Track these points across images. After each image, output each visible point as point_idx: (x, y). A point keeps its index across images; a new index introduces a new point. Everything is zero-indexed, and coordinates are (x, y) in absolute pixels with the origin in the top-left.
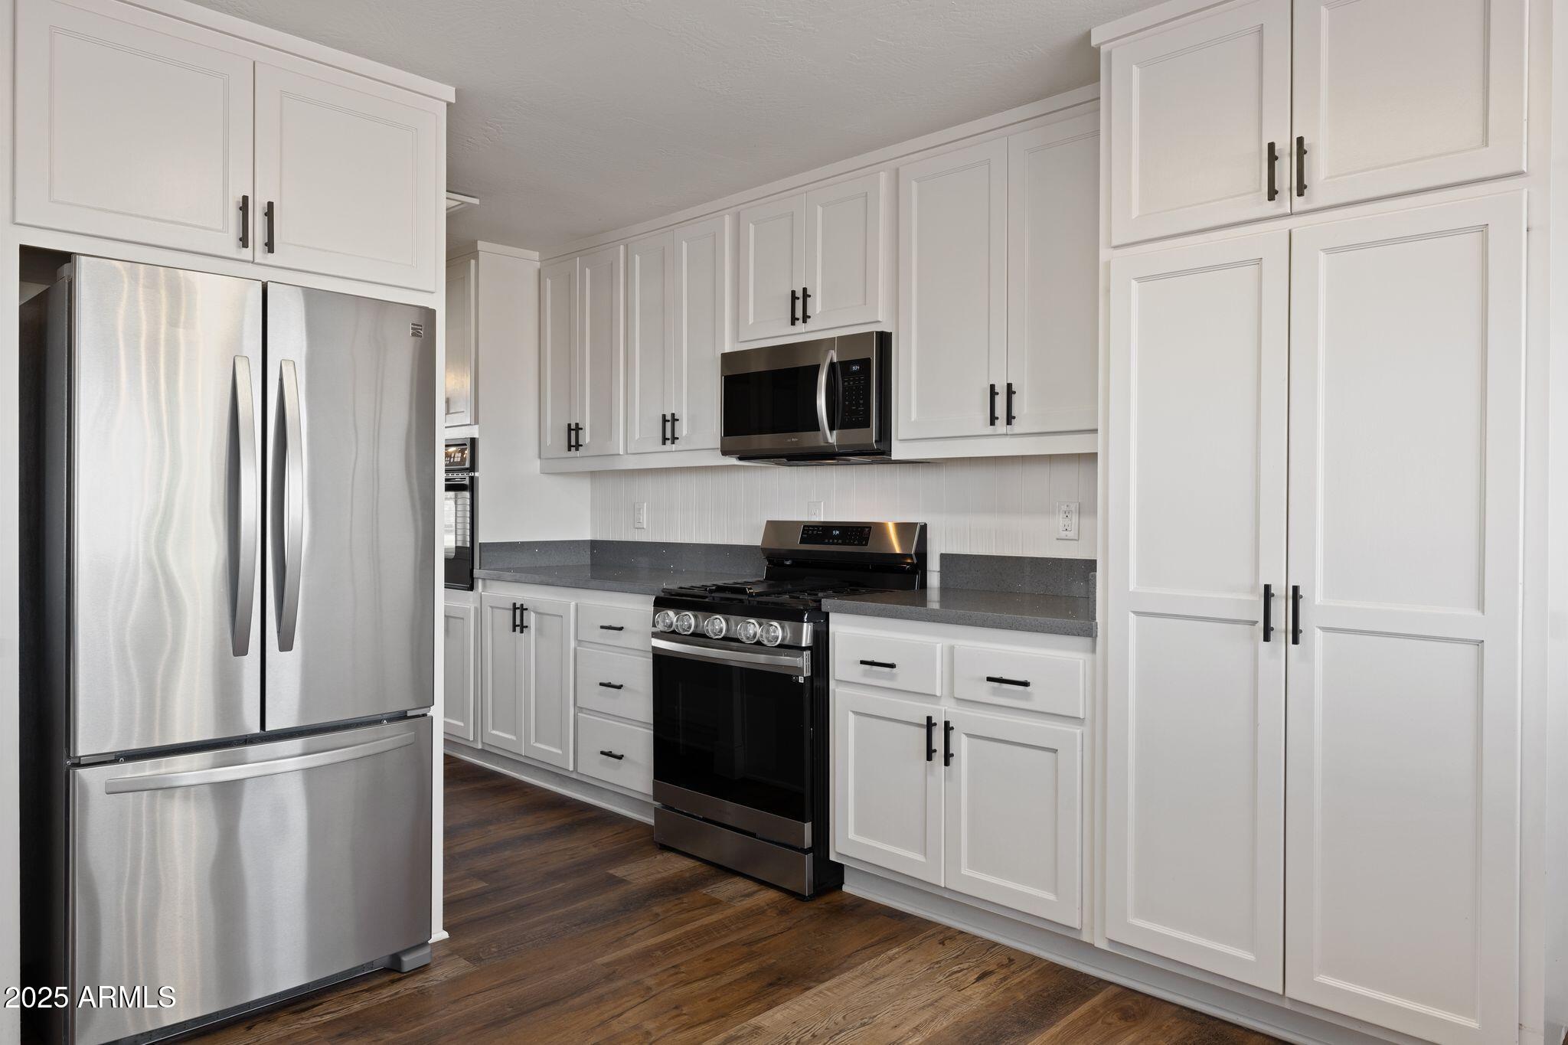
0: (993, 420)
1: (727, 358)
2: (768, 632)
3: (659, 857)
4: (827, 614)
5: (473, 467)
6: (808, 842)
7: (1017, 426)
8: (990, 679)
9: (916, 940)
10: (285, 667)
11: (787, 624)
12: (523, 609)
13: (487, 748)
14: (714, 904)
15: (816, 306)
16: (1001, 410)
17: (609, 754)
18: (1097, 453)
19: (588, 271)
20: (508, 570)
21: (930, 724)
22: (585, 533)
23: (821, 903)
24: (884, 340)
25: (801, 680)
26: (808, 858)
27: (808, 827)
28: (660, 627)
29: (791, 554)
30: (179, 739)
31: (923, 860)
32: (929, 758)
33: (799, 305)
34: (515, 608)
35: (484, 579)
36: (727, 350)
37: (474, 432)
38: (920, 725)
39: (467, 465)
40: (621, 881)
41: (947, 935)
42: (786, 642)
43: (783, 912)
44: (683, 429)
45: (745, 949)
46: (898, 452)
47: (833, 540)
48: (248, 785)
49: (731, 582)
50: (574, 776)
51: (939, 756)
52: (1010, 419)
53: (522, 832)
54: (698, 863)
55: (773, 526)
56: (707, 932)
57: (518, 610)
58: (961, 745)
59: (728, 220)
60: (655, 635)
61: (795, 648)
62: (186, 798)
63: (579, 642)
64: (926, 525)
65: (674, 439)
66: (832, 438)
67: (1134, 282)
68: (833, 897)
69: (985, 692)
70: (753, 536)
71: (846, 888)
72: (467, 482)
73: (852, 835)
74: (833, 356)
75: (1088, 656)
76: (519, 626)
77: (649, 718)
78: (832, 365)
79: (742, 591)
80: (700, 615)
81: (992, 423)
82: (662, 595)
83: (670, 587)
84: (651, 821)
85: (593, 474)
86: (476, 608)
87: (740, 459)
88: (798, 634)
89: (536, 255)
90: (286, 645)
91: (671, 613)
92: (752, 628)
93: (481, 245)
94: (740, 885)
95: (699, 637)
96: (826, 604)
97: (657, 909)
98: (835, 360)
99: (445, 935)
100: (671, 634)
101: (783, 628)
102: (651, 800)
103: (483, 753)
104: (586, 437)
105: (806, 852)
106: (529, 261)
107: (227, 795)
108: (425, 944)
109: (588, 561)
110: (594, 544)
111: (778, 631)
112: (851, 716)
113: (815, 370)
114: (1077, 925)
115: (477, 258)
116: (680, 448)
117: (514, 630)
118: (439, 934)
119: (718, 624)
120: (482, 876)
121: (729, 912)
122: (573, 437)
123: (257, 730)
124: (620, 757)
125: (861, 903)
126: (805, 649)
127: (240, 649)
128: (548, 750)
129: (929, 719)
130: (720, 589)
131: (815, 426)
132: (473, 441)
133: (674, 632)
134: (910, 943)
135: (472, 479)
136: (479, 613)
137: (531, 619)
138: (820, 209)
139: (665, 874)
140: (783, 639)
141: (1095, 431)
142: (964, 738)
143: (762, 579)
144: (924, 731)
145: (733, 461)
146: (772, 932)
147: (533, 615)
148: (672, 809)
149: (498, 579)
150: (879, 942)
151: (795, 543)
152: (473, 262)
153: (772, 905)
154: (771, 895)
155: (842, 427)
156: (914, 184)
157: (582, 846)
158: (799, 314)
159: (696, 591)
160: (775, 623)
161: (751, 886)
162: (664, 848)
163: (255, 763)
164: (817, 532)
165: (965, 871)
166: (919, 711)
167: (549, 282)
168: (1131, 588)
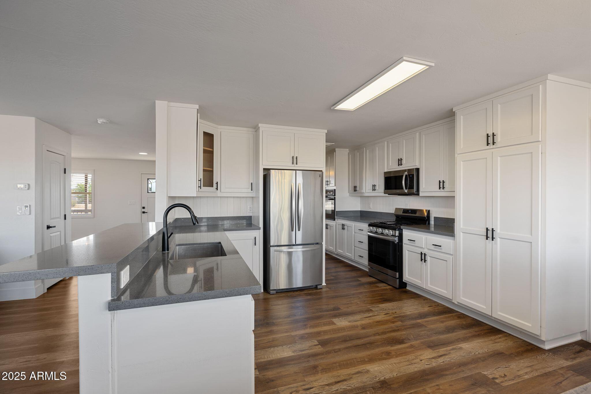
0: (440, 188)
1: (385, 173)
2: (389, 232)
3: (369, 278)
4: (402, 229)
5: (335, 195)
6: (397, 276)
7: (445, 190)
8: (433, 245)
9: (418, 299)
10: (299, 234)
11: (393, 231)
12: (344, 225)
13: (338, 254)
14: (378, 287)
15: (404, 162)
16: (441, 186)
17: (360, 256)
18: (455, 196)
19: (358, 153)
20: (342, 217)
21: (421, 254)
22: (359, 209)
23: (401, 290)
24: (418, 170)
25: (396, 243)
26: (398, 280)
27: (397, 274)
28: (369, 230)
29: (401, 216)
30: (282, 244)
31: (421, 282)
32: (421, 261)
33: (400, 162)
34: (342, 225)
35: (337, 219)
36: (386, 171)
37: (335, 188)
38: (420, 254)
39: (334, 195)
40: (360, 281)
41: (425, 299)
42: (393, 235)
43: (391, 290)
44: (377, 188)
45: (381, 295)
46: (421, 194)
47: (409, 213)
48: (293, 253)
49: (384, 221)
50: (354, 260)
51: (423, 261)
52: (443, 188)
53: (343, 270)
54: (376, 280)
55: (397, 209)
56: (374, 291)
57: (343, 225)
58: (428, 258)
59: (386, 143)
60: (368, 232)
61: (394, 236)
62: (284, 253)
63: (355, 233)
64: (430, 210)
65: (375, 190)
66: (406, 191)
67: (462, 162)
68: (404, 289)
69: (433, 247)
70: (392, 211)
71: (407, 288)
72: (333, 198)
73: (407, 276)
74: (406, 173)
75: (453, 241)
76: (343, 229)
77: (367, 249)
78: (406, 176)
79: (385, 224)
80: (383, 229)
81: (440, 189)
82: (370, 224)
83: (372, 222)
84: (368, 271)
85: (361, 196)
86: (335, 225)
87: (388, 195)
88: (395, 233)
89: (348, 150)
90: (299, 230)
91: (371, 227)
92: (386, 231)
93: (336, 149)
94: (385, 285)
95: (376, 233)
96: (402, 227)
97: (366, 286)
98: (407, 174)
99: (325, 284)
100: (371, 232)
101: (392, 232)
102: (368, 266)
103: (337, 255)
104: (358, 189)
105: (397, 279)
106: (346, 151)
107: (290, 254)
108: (321, 284)
109: (360, 215)
110: (361, 211)
111: (391, 232)
112: (407, 251)
113: (402, 176)
114: (451, 298)
115: (335, 152)
116: (376, 192)
117: (342, 229)
118: (324, 284)
119: (380, 230)
120: (333, 276)
121: (380, 289)
122: (355, 189)
123: (295, 244)
124: (362, 257)
125: (409, 291)
126: (397, 236)
127: (292, 230)
128: (348, 255)
129: (421, 252)
130: (381, 223)
131: (402, 188)
132: (335, 190)
133: (372, 231)
134: (417, 299)
135: (334, 197)
136: (336, 225)
137: (346, 227)
138: (404, 141)
139: (369, 281)
140: (392, 234)
141: (455, 191)
142: (429, 257)
143: (394, 221)
144: (420, 255)
145: (387, 195)
146: (388, 293)
147: (346, 226)
148: (372, 268)
149: (339, 219)
150: (410, 298)
151: (401, 213)
152: (335, 153)
153: (390, 289)
154: (390, 287)
155: (409, 189)
156: (424, 136)
157: (354, 274)
158: (400, 164)
159: (377, 223)
160: (391, 231)
161: (387, 285)
162: (370, 276)
163: (294, 249)
164: (406, 211)
165: (429, 285)
166: (419, 251)
167: (350, 155)
168: (461, 227)
